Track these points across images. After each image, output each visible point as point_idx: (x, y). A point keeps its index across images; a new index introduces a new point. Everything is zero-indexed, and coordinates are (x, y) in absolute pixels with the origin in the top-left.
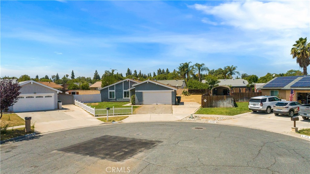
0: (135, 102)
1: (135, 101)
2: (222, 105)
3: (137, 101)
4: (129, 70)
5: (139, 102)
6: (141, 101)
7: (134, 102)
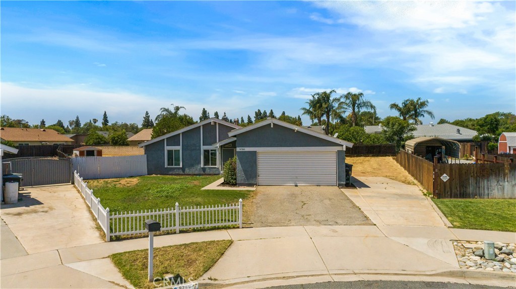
0: (236, 179)
1: (235, 174)
2: (496, 191)
3: (240, 175)
4: (204, 112)
5: (247, 179)
6: (252, 178)
7: (234, 177)
